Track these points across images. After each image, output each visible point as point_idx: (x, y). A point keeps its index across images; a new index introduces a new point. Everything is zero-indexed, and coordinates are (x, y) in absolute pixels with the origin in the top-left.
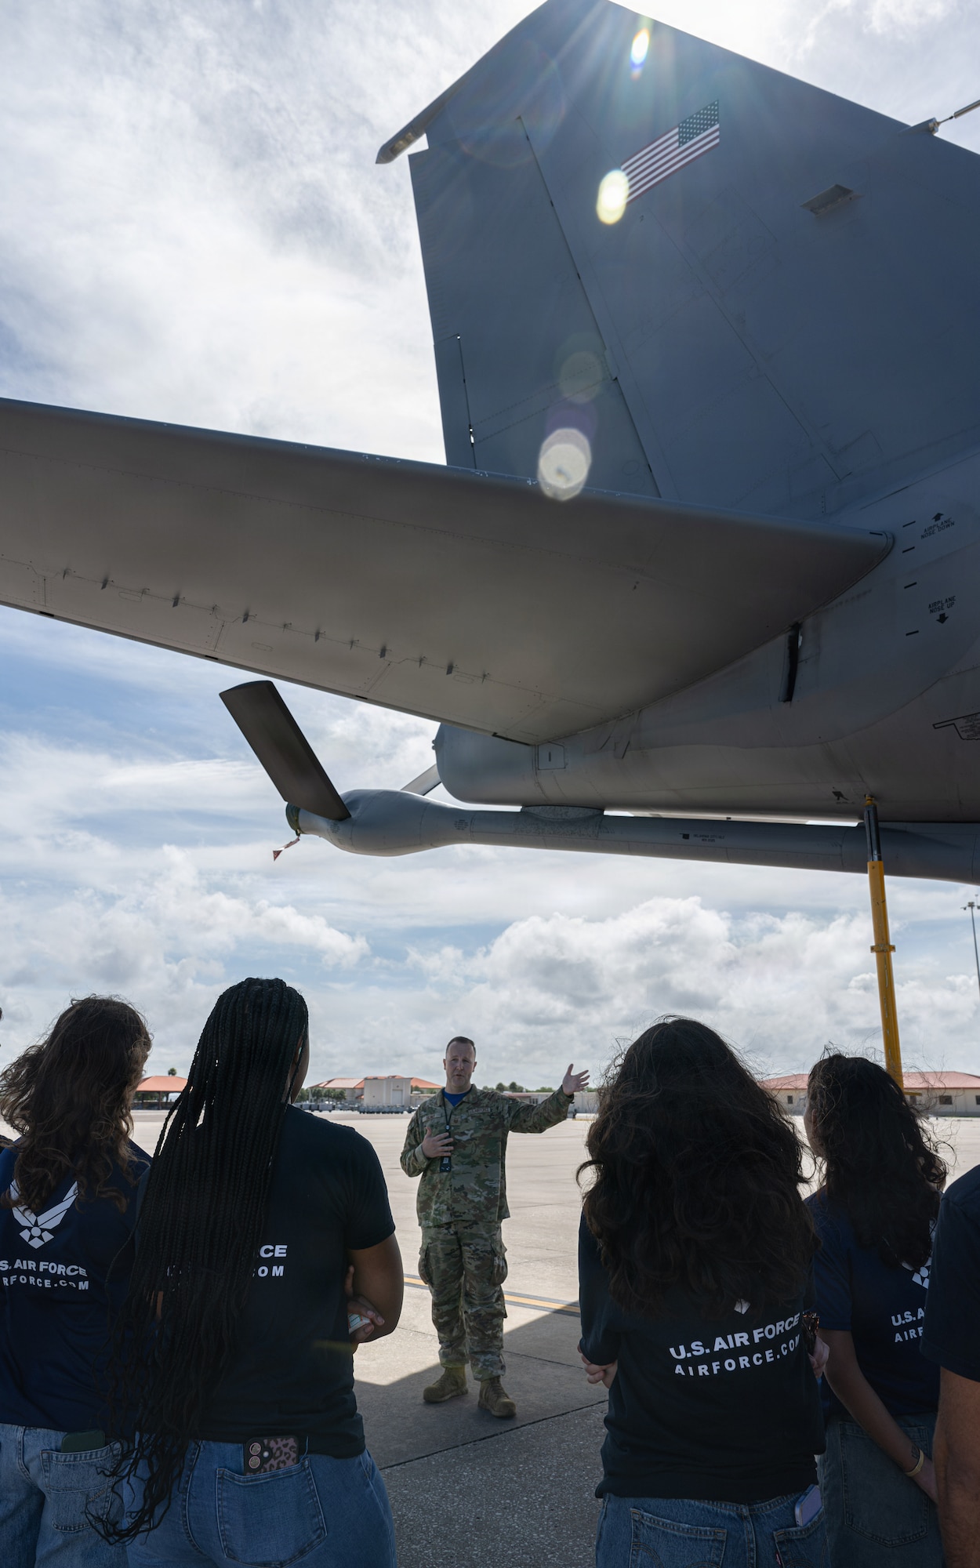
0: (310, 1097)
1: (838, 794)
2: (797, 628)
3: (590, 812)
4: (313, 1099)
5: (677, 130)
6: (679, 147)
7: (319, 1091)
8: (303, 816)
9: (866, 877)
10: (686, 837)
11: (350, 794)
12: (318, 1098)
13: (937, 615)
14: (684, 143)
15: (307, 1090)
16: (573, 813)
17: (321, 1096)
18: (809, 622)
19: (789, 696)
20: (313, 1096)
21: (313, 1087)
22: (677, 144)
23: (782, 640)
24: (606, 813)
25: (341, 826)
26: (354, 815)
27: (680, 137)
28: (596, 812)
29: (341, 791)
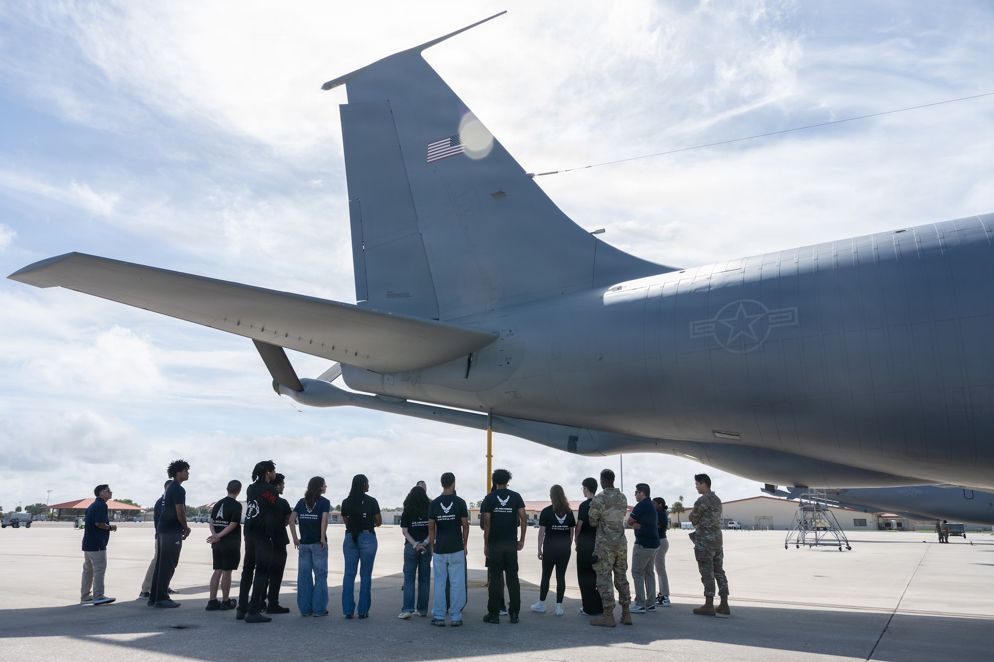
0: (199, 513)
1: (481, 407)
2: (471, 354)
3: (401, 400)
4: (201, 515)
5: (450, 139)
6: (450, 147)
7: (206, 510)
8: (281, 387)
9: (486, 431)
10: (434, 413)
11: (304, 380)
12: (204, 514)
13: (507, 362)
14: (452, 146)
15: (197, 509)
16: (395, 400)
17: (207, 513)
18: (474, 354)
19: (467, 377)
20: (201, 513)
21: (201, 507)
22: (449, 145)
23: (466, 358)
24: (408, 401)
25: (300, 394)
26: (306, 390)
27: (451, 143)
28: (404, 400)
29: (299, 378)
